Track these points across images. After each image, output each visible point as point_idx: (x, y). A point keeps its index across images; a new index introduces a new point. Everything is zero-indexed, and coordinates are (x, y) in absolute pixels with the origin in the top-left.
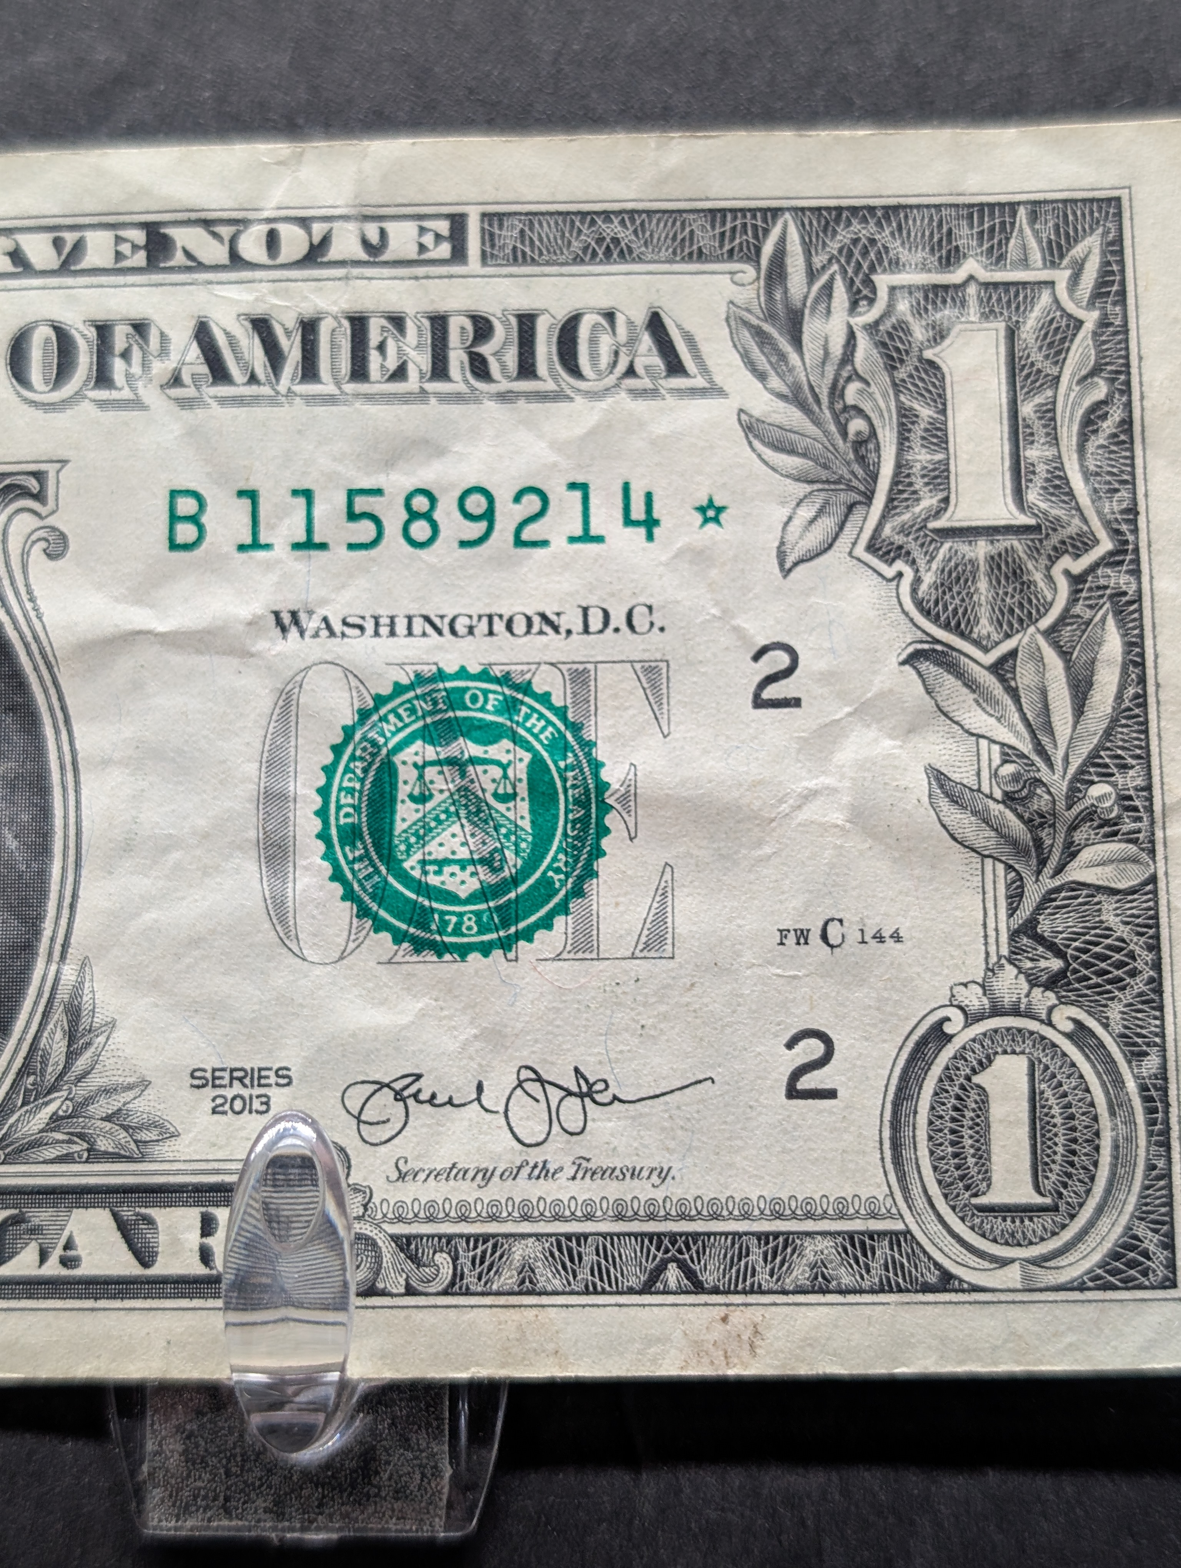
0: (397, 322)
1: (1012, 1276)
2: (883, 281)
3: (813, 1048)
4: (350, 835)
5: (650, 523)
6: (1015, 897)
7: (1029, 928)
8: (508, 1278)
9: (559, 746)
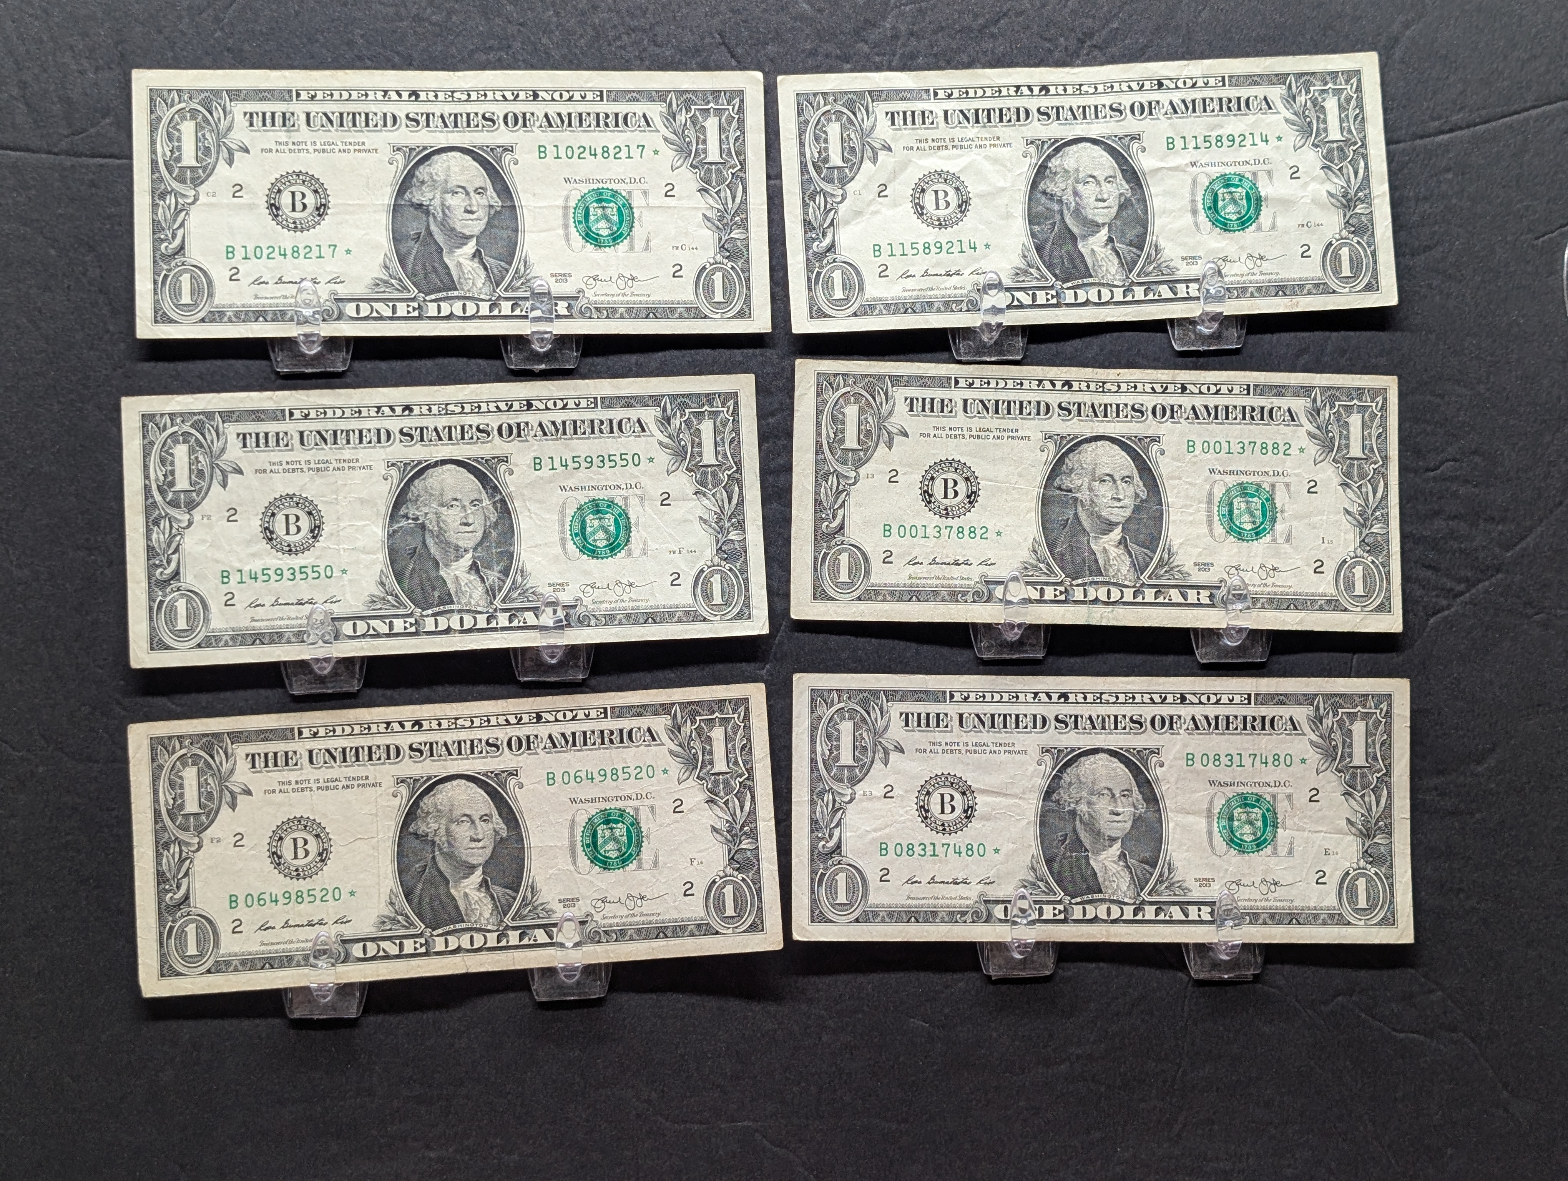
0: (1212, 99)
1: (1347, 290)
2: (1312, 89)
3: (1306, 248)
4: (1210, 208)
5: (1267, 141)
6: (1345, 216)
7: (1348, 222)
8: (1248, 295)
9: (1251, 188)
